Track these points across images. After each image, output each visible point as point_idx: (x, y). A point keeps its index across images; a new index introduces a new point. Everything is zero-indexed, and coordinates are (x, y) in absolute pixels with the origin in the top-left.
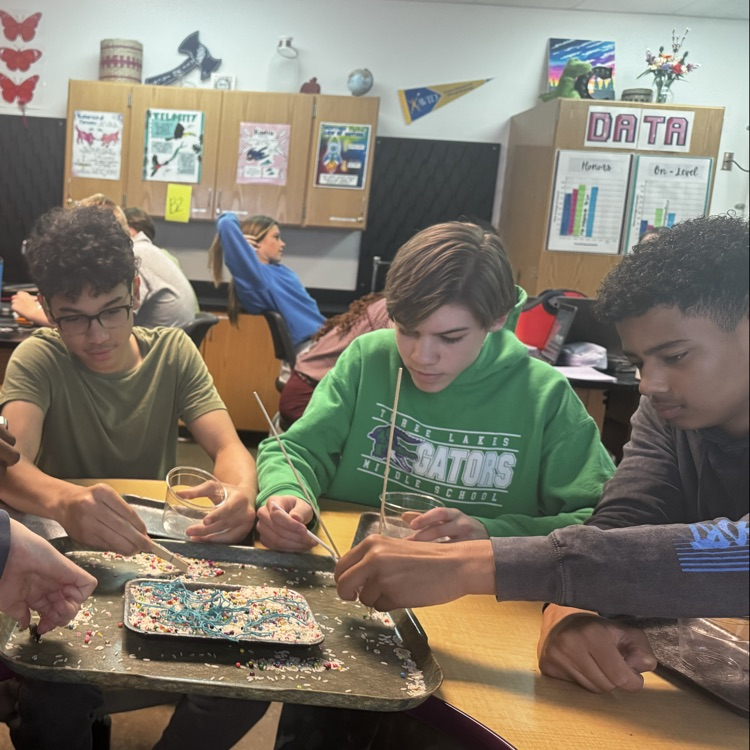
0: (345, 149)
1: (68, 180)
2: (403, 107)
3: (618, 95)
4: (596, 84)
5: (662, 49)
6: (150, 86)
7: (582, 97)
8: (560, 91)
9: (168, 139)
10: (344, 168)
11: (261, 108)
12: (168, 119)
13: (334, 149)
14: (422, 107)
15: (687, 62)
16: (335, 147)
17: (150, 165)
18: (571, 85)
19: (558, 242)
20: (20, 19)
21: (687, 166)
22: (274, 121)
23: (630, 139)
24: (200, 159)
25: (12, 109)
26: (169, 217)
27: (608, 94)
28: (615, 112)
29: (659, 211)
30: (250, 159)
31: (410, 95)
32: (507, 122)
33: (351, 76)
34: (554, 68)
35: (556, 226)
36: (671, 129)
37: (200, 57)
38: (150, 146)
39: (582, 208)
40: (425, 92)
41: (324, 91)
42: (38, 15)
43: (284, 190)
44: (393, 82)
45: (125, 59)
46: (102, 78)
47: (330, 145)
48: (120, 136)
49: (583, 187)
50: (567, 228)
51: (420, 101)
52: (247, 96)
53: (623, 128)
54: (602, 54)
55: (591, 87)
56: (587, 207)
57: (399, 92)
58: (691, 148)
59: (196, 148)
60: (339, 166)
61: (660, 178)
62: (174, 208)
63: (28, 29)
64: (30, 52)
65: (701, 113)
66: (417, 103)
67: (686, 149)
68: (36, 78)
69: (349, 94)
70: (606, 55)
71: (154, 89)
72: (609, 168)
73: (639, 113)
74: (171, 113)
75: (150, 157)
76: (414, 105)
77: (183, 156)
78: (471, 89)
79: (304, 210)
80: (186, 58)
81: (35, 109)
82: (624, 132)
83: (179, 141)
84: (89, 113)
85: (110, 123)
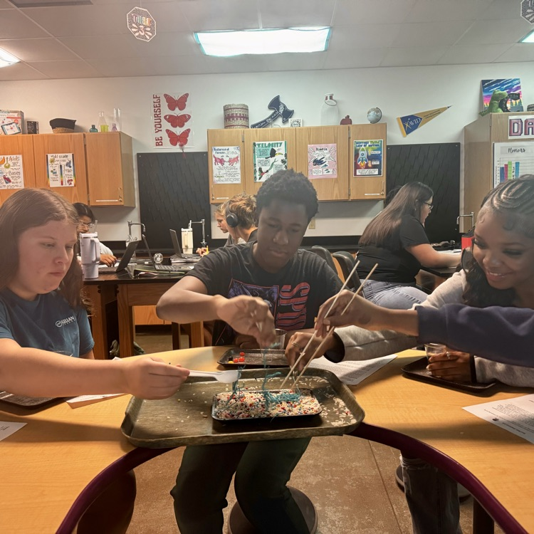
0: (370, 154)
1: (211, 186)
2: (401, 127)
3: (525, 108)
4: (512, 103)
6: (255, 129)
7: (504, 111)
8: (491, 109)
9: (266, 158)
10: (370, 165)
11: (318, 135)
12: (266, 147)
13: (363, 155)
14: (411, 126)
16: (363, 153)
17: (258, 173)
18: (497, 105)
20: (176, 98)
22: (327, 142)
24: (286, 167)
25: (176, 149)
27: (519, 109)
28: (524, 118)
30: (315, 165)
31: (404, 120)
32: (462, 131)
33: (369, 112)
34: (486, 96)
37: (281, 111)
38: (257, 163)
39: (511, 174)
40: (412, 117)
41: (353, 123)
42: (187, 95)
43: (336, 180)
44: (394, 113)
45: (238, 115)
47: (360, 153)
48: (239, 159)
49: (510, 163)
51: (411, 123)
52: (309, 129)
53: (530, 127)
54: (513, 85)
55: (509, 105)
56: (514, 174)
57: (398, 118)
59: (283, 161)
60: (367, 164)
63: (181, 103)
64: (184, 116)
66: (409, 124)
68: (189, 130)
69: (369, 123)
70: (515, 86)
71: (256, 131)
72: (524, 150)
74: (267, 143)
75: (257, 169)
76: (407, 125)
77: (276, 166)
78: (439, 113)
79: (349, 190)
80: (273, 111)
81: (189, 148)
82: (531, 129)
83: (273, 158)
84: (220, 148)
85: (233, 152)
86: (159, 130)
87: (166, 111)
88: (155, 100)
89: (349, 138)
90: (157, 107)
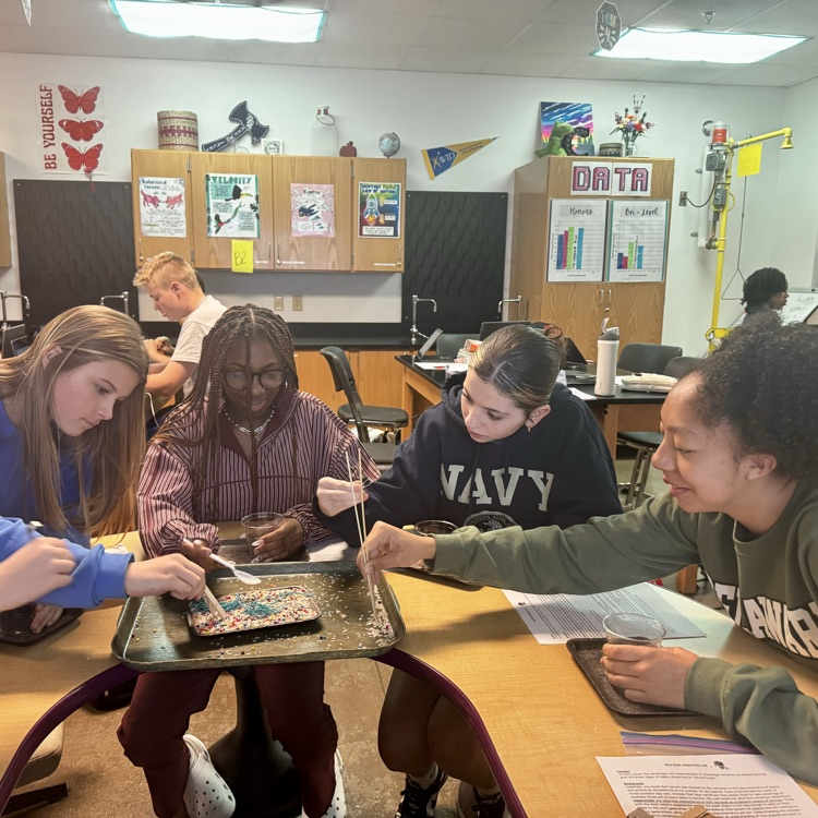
0: (381, 205)
1: (138, 240)
2: (427, 165)
3: (597, 150)
5: (627, 110)
6: (207, 153)
7: (568, 153)
8: (551, 148)
9: (227, 200)
10: (382, 221)
11: (307, 170)
12: (225, 182)
13: (372, 204)
14: (442, 164)
15: (646, 120)
16: (373, 202)
17: (213, 223)
18: (559, 143)
19: (555, 275)
20: (79, 94)
21: (651, 207)
22: (320, 182)
23: (605, 187)
24: (258, 216)
25: (79, 176)
26: (235, 269)
28: (593, 165)
29: (631, 244)
30: (302, 215)
31: (432, 153)
32: (512, 174)
33: (381, 140)
34: (546, 127)
35: (553, 263)
36: (636, 178)
37: (250, 125)
38: (212, 207)
39: (572, 245)
40: (443, 151)
41: (360, 153)
42: (97, 89)
43: (333, 241)
44: (417, 143)
45: (181, 128)
46: (162, 146)
47: (369, 201)
48: (183, 198)
49: (572, 229)
50: (561, 263)
51: (441, 159)
52: (293, 160)
53: (599, 179)
54: (583, 114)
55: (574, 145)
56: (576, 245)
57: (423, 151)
58: (652, 192)
59: (253, 207)
60: (378, 219)
61: (629, 218)
62: (239, 260)
63: (88, 101)
64: (92, 123)
65: (657, 163)
66: (438, 160)
67: (648, 193)
68: (100, 146)
69: (381, 156)
70: (585, 115)
71: (210, 156)
72: (591, 212)
73: (610, 166)
74: (228, 176)
75: (213, 216)
76: (436, 162)
77: (243, 214)
78: (482, 147)
79: (352, 257)
80: (237, 125)
81: (102, 174)
82: (601, 182)
83: (238, 201)
84: (152, 179)
85: (173, 187)
86: (50, 144)
87: (61, 113)
88: (44, 94)
89: (353, 178)
90: (47, 106)
